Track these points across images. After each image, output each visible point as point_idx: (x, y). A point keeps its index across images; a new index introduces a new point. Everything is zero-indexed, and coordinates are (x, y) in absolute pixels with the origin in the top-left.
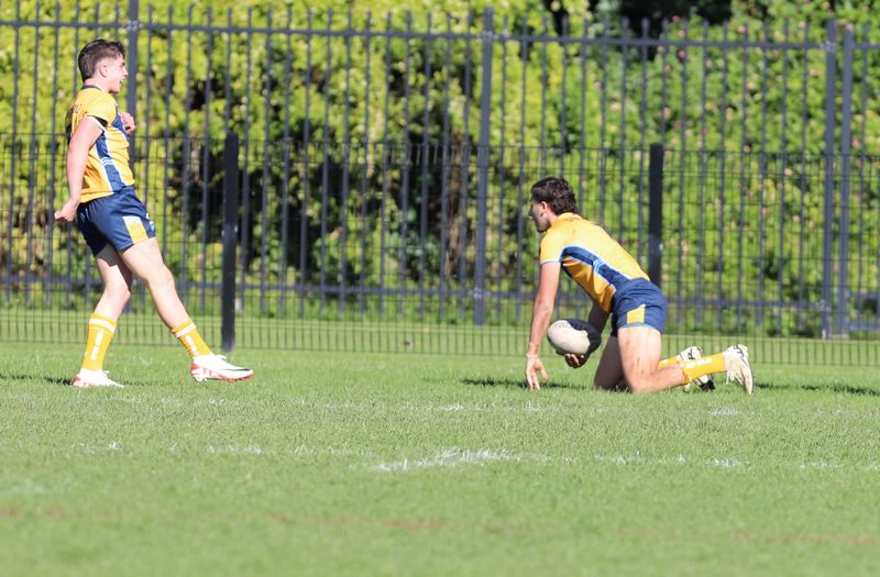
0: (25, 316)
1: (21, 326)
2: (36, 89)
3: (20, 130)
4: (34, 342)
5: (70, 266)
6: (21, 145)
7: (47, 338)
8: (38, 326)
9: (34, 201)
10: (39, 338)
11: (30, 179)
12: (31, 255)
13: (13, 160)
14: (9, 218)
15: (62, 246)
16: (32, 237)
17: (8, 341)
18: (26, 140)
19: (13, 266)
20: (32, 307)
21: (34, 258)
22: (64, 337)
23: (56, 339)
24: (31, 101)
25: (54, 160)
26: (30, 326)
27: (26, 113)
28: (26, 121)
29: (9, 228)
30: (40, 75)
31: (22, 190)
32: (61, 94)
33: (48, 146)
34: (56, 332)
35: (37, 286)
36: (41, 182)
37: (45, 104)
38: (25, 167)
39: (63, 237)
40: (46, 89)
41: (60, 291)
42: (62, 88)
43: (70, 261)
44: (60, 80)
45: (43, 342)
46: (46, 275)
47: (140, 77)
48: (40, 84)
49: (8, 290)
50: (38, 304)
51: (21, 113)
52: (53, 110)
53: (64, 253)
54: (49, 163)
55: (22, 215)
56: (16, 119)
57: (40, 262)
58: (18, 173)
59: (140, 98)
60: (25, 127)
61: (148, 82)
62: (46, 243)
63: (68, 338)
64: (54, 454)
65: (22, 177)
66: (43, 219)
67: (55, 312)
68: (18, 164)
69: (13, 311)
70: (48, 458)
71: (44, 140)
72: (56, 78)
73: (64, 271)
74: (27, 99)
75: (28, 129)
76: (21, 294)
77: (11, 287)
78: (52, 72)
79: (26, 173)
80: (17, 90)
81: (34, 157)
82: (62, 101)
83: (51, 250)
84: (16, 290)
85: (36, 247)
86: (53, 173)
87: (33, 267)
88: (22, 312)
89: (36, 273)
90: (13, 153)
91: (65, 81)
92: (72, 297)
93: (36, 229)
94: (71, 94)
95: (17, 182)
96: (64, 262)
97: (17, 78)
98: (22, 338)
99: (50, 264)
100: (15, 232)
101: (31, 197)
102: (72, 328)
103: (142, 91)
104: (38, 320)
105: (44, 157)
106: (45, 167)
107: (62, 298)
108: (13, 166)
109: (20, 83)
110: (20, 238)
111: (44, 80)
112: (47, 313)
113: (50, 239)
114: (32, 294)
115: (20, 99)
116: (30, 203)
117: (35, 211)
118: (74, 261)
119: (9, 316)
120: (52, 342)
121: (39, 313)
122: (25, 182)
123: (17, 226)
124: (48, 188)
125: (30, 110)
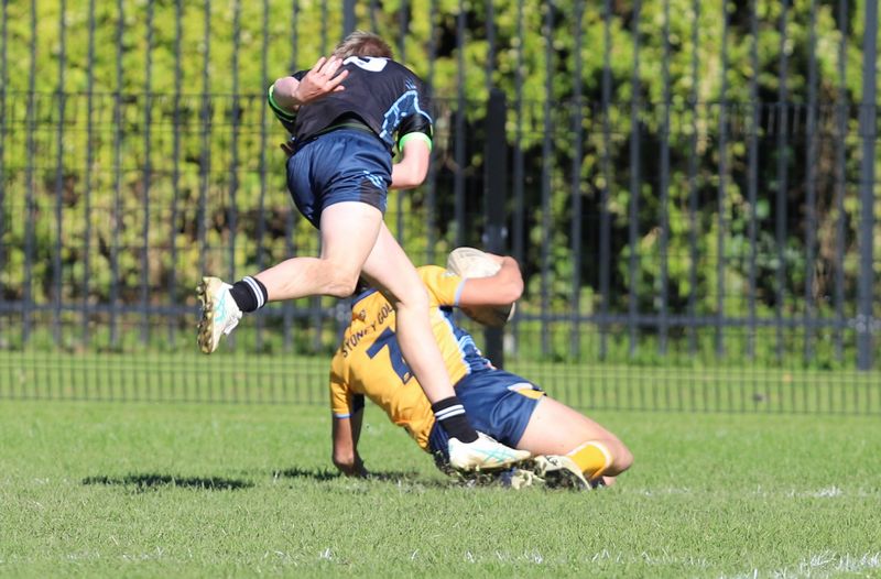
0: (197, 365)
1: (191, 379)
2: (209, 30)
3: (186, 89)
4: (211, 401)
6: (186, 112)
7: (229, 397)
8: (216, 379)
9: (207, 195)
10: (217, 396)
11: (201, 162)
13: (176, 134)
14: (171, 220)
15: (251, 261)
16: (207, 247)
17: (173, 402)
18: (194, 104)
19: (178, 291)
22: (254, 396)
23: (242, 397)
24: (201, 47)
25: (236, 134)
26: (204, 379)
27: (195, 65)
28: (194, 77)
29: (173, 234)
30: (215, 8)
31: (190, 178)
32: (245, 37)
33: (227, 114)
34: (241, 387)
36: (218, 164)
37: (222, 51)
38: (193, 144)
39: (252, 247)
40: (223, 29)
41: (248, 326)
42: (246, 28)
44: (244, 18)
45: (224, 402)
47: (360, 10)
48: (214, 22)
49: (171, 326)
51: (188, 66)
52: (234, 60)
54: (228, 138)
55: (190, 215)
56: (179, 74)
58: (183, 154)
60: (193, 85)
61: (372, 17)
62: (227, 255)
63: (260, 395)
64: (239, 568)
65: (190, 160)
66: (221, 220)
67: (241, 357)
68: (182, 139)
69: (178, 358)
70: (230, 572)
71: (220, 104)
72: (237, 13)
74: (195, 44)
75: (198, 89)
76: (190, 332)
77: (175, 322)
78: (232, 4)
79: (195, 152)
80: (180, 31)
81: (207, 130)
82: (247, 46)
83: (233, 266)
84: (183, 325)
85: (211, 262)
86: (235, 153)
88: (191, 358)
90: (175, 124)
91: (253, 17)
92: (266, 335)
93: (212, 237)
94: (260, 37)
95: (183, 166)
97: (180, 13)
98: (192, 395)
100: (181, 241)
101: (202, 189)
102: (266, 381)
104: (216, 369)
105: (221, 128)
106: (223, 145)
108: (176, 144)
109: (185, 21)
110: (187, 249)
111: (220, 17)
112: (228, 360)
113: (232, 250)
115: (185, 46)
116: (201, 200)
117: (210, 209)
119: (173, 364)
120: (236, 402)
121: (216, 361)
122: (193, 168)
123: (182, 231)
124: (228, 176)
125: (200, 60)
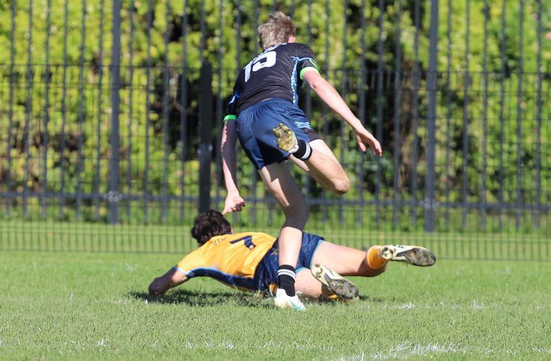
0: (23, 228)
1: (20, 236)
2: (31, 25)
3: (18, 61)
4: (32, 250)
5: (63, 182)
6: (18, 75)
7: (43, 247)
8: (35, 237)
9: (30, 125)
10: (36, 247)
11: (27, 105)
12: (28, 173)
13: (11, 88)
14: (8, 140)
15: (56, 165)
16: (30, 157)
17: (9, 250)
18: (22, 70)
19: (12, 183)
20: (30, 220)
21: (30, 175)
22: (58, 247)
23: (51, 248)
24: (27, 35)
25: (48, 88)
26: (28, 237)
27: (23, 46)
28: (23, 53)
29: (9, 149)
30: (35, 12)
31: (20, 115)
32: (54, 29)
33: (42, 76)
34: (50, 242)
35: (34, 200)
36: (37, 107)
37: (39, 37)
38: (22, 94)
39: (57, 156)
40: (40, 24)
41: (54, 205)
42: (54, 24)
43: (62, 177)
44: (53, 18)
45: (40, 250)
46: (41, 190)
47: (124, 13)
48: (35, 20)
49: (7, 204)
50: (34, 216)
51: (19, 46)
52: (47, 43)
53: (58, 171)
54: (43, 90)
55: (20, 137)
56: (13, 52)
57: (36, 179)
58: (15, 100)
59: (124, 32)
60: (21, 58)
61: (131, 17)
62: (42, 161)
63: (62, 246)
64: (49, 351)
65: (20, 103)
66: (38, 140)
67: (50, 223)
68: (15, 92)
69: (12, 223)
70: (43, 354)
71: (38, 70)
72: (49, 15)
73: (58, 187)
74: (23, 33)
75: (24, 61)
76: (19, 208)
77: (10, 201)
78: (45, 9)
79: (23, 99)
80: (14, 26)
81: (30, 85)
82: (55, 35)
83: (46, 168)
84: (15, 204)
85: (32, 165)
86: (47, 99)
87: (30, 183)
88: (20, 224)
89: (32, 189)
90: (11, 82)
91: (58, 17)
92: (66, 210)
93: (33, 150)
94: (63, 29)
95: (15, 108)
96: (58, 179)
97: (14, 15)
98: (20, 246)
99: (45, 181)
100: (14, 152)
101: (27, 121)
102: (65, 238)
103: (125, 26)
104: (35, 231)
105: (39, 84)
106: (40, 94)
107: (57, 211)
108: (11, 94)
109: (17, 20)
110: (17, 158)
111: (38, 17)
112: (43, 225)
113: (45, 158)
114: (29, 208)
115: (17, 34)
116: (26, 128)
117: (31, 133)
118: (67, 178)
119: (9, 227)
120: (47, 250)
121: (35, 224)
122: (22, 108)
123: (15, 147)
124: (43, 113)
125: (26, 43)
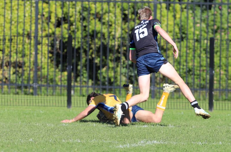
0: (2, 97)
2: (5, 21)
4: (5, 105)
5: (16, 80)
7: (9, 104)
8: (6, 100)
9: (4, 58)
10: (6, 104)
11: (3, 51)
12: (3, 76)
15: (14, 73)
16: (4, 70)
18: (1, 38)
20: (4, 94)
21: (4, 77)
22: (15, 104)
23: (12, 104)
24: (3, 25)
25: (11, 45)
26: (3, 100)
28: (2, 32)
30: (6, 16)
31: (0, 55)
32: (13, 22)
33: (9, 40)
34: (12, 102)
35: (6, 86)
36: (7, 52)
37: (8, 26)
38: (1, 47)
39: (14, 70)
40: (8, 21)
41: (13, 88)
42: (13, 21)
43: (16, 78)
44: (13, 18)
45: (8, 105)
46: (8, 83)
47: (39, 17)
48: (6, 19)
50: (6, 92)
52: (10, 28)
53: (15, 76)
54: (9, 45)
55: (0, 63)
57: (6, 79)
59: (39, 24)
61: (42, 18)
62: (9, 72)
63: (16, 104)
64: (11, 143)
66: (7, 64)
67: (12, 95)
70: (9, 144)
71: (7, 38)
72: (11, 17)
73: (15, 82)
74: (1, 24)
75: (2, 34)
78: (10, 15)
79: (1, 49)
81: (4, 44)
82: (13, 25)
83: (10, 75)
85: (5, 73)
86: (11, 49)
87: (4, 80)
89: (5, 82)
91: (15, 18)
92: (17, 90)
93: (5, 68)
94: (16, 22)
96: (15, 79)
99: (10, 79)
101: (3, 57)
102: (17, 100)
103: (40, 21)
104: (6, 98)
105: (8, 43)
106: (8, 47)
107: (14, 91)
111: (7, 18)
112: (9, 96)
113: (10, 71)
114: (4, 89)
117: (5, 61)
118: (18, 78)
120: (11, 105)
121: (6, 95)
122: (1, 52)
124: (9, 54)
125: (3, 28)
